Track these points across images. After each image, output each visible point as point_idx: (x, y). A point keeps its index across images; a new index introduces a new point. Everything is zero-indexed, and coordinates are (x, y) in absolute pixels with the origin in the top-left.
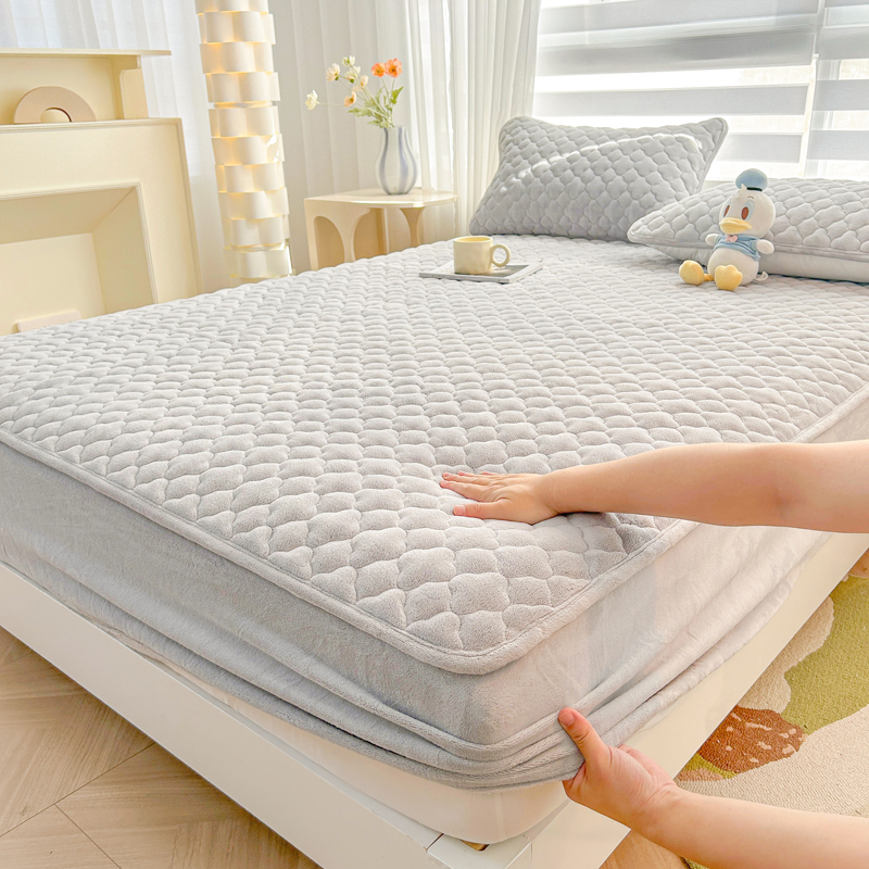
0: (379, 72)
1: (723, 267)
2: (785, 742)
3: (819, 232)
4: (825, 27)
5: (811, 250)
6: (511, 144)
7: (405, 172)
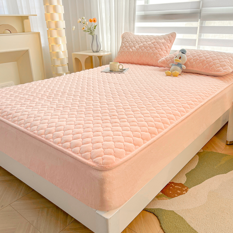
0: (91, 21)
4: (202, 13)
7: (98, 46)
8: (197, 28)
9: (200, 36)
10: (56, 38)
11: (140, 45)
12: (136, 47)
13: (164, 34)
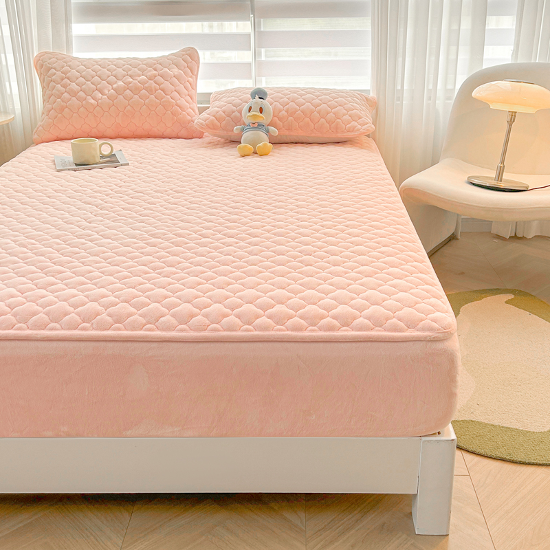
9: (257, 54)
11: (115, 86)
12: (106, 92)
13: (167, 53)
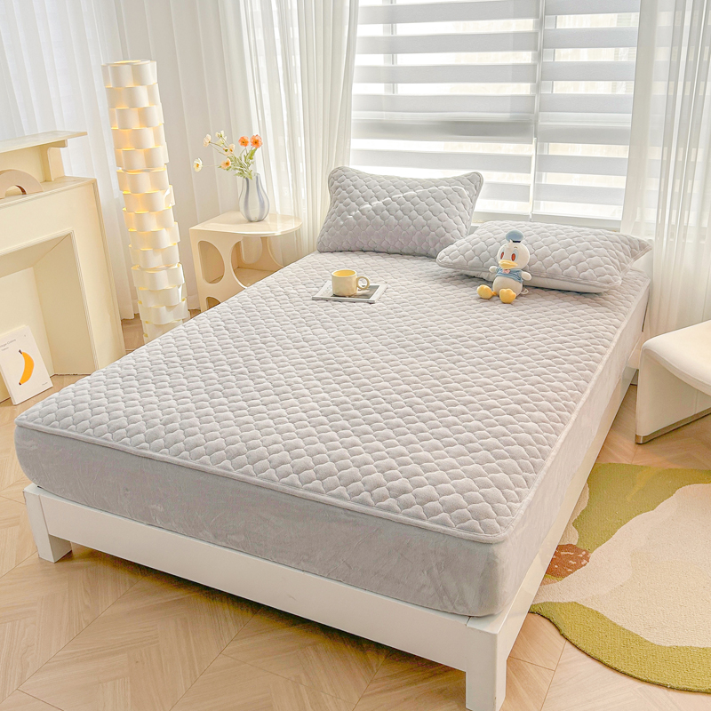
0: (244, 143)
1: (505, 290)
2: (582, 559)
3: (555, 265)
4: (540, 123)
5: (552, 276)
6: (340, 189)
7: (262, 205)
8: (531, 157)
9: (537, 178)
10: (149, 195)
